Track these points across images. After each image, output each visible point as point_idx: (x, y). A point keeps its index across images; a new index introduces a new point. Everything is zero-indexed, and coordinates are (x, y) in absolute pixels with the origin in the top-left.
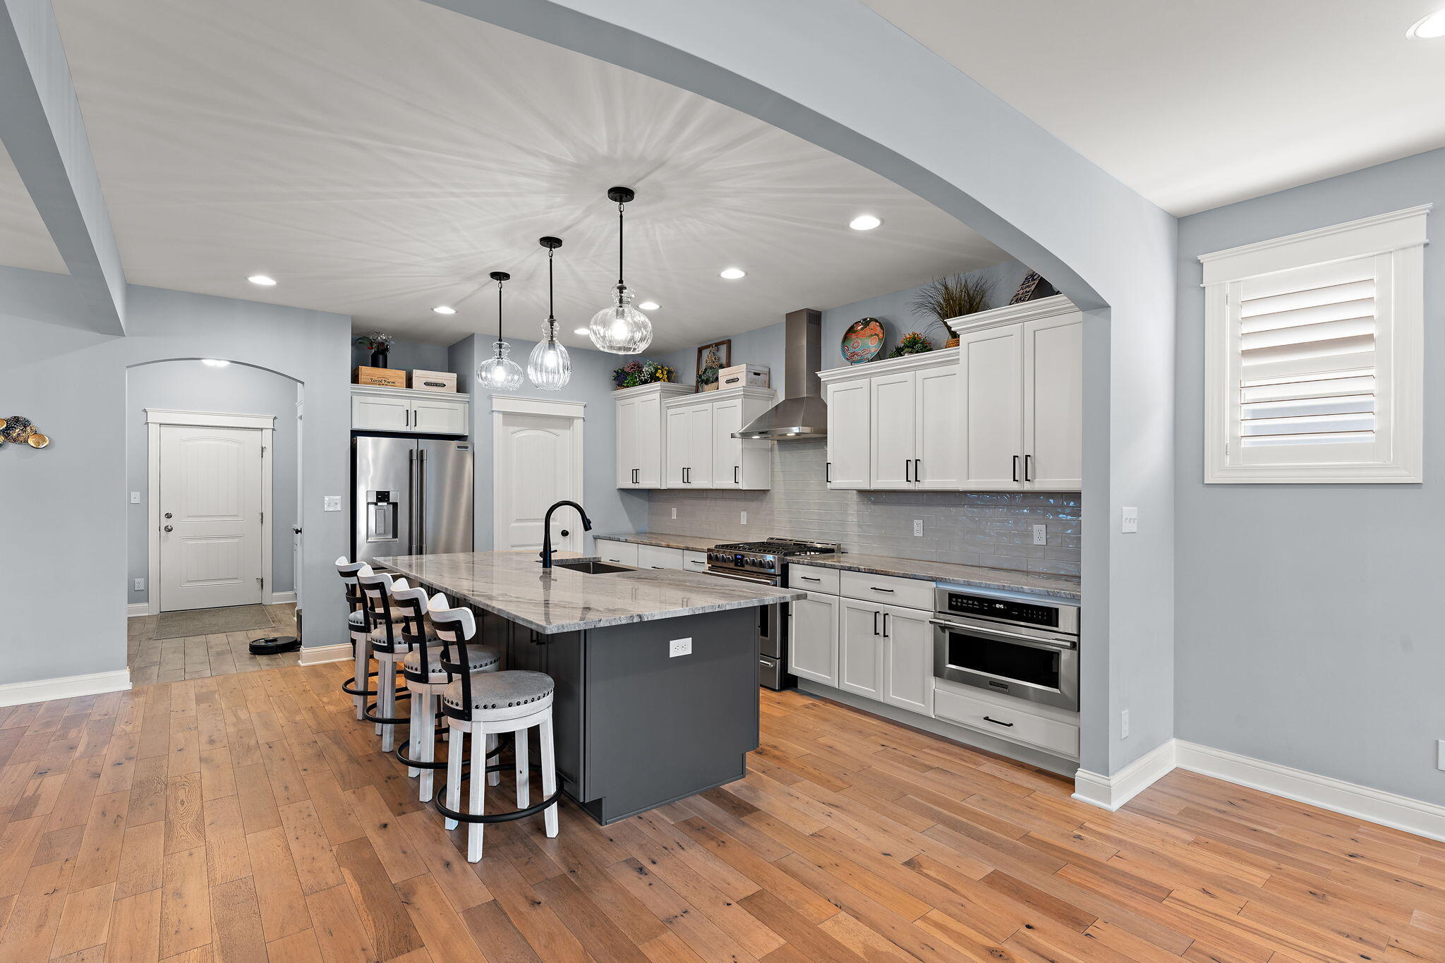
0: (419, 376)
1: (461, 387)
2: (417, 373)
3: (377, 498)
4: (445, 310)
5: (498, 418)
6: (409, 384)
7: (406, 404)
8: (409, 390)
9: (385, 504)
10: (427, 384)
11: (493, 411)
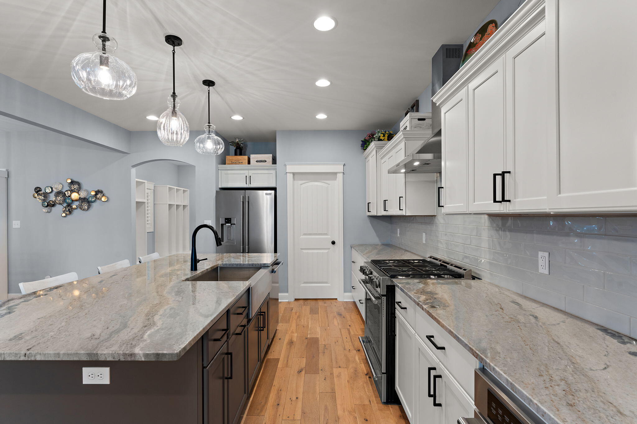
0: (254, 157)
1: (274, 161)
2: (252, 156)
3: (225, 221)
4: (237, 118)
5: (290, 177)
6: (249, 163)
7: (246, 173)
8: (249, 165)
9: (230, 224)
10: (257, 161)
11: (287, 173)
